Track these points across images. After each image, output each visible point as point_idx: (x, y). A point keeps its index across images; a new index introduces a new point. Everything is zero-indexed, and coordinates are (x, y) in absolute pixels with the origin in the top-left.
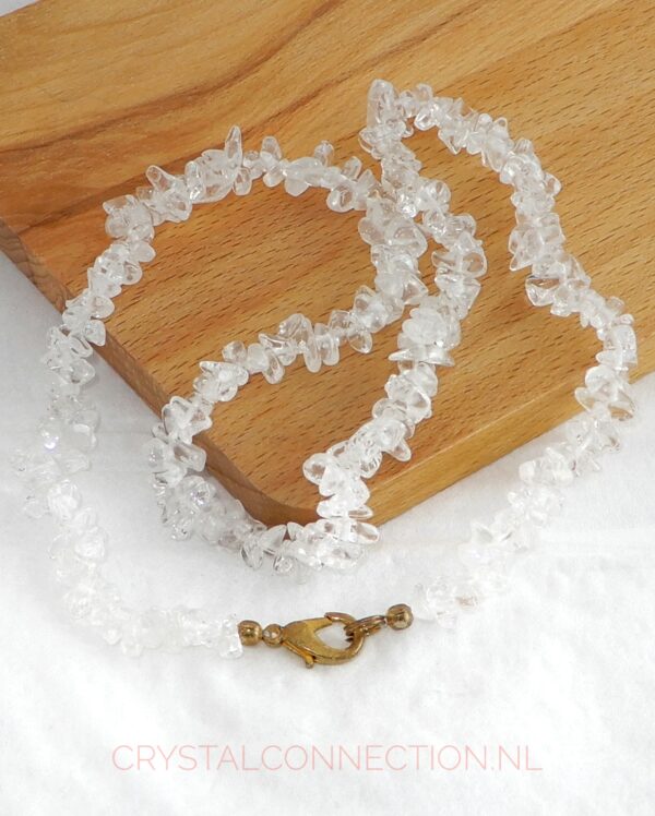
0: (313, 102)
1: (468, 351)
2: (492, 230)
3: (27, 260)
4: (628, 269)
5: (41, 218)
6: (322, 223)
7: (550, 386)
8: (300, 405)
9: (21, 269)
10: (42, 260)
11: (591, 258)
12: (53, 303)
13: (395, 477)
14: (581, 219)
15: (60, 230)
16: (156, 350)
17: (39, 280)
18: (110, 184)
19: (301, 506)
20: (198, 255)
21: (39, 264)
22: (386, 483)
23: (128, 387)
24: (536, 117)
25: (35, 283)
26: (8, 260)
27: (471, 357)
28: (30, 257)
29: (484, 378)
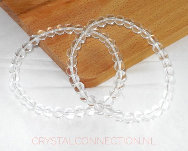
1: (123, 43)
2: (129, 14)
3: (19, 21)
4: (160, 24)
5: (23, 11)
6: (89, 13)
7: (142, 51)
9: (18, 24)
10: (23, 21)
11: (151, 21)
12: (26, 31)
13: (106, 71)
14: (149, 12)
15: (27, 14)
16: (50, 42)
19: (84, 78)
20: (60, 20)
22: (104, 73)
25: (21, 27)
26: (15, 22)
28: (20, 21)
29: (126, 49)
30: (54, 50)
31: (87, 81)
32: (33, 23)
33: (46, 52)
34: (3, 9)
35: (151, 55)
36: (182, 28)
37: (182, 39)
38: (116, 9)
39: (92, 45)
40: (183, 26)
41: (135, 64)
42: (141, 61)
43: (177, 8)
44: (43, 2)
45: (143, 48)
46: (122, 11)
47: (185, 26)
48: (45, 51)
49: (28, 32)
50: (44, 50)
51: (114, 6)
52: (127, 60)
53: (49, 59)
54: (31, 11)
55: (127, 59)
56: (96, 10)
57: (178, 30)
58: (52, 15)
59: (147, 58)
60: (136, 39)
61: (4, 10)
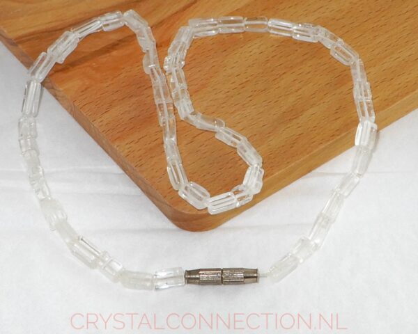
0: (194, 6)
1: (270, 134)
2: (283, 72)
6: (198, 69)
7: (310, 152)
8: (189, 162)
9: (51, 93)
10: (61, 89)
11: (331, 86)
12: (67, 109)
15: (70, 74)
16: (118, 135)
17: (59, 98)
18: (93, 50)
19: (190, 213)
20: (138, 86)
21: (59, 91)
23: (104, 152)
24: (305, 13)
27: (272, 138)
28: (55, 87)
29: (279, 148)
30: (127, 151)
31: (196, 219)
32: (81, 94)
33: (109, 155)
34: (19, 59)
35: (331, 159)
36: (395, 102)
37: (395, 124)
38: (256, 60)
39: (206, 141)
40: (398, 96)
41: (297, 179)
42: (309, 172)
43: (385, 57)
44: (103, 46)
45: (312, 145)
46: (269, 65)
47: (402, 96)
48: (107, 152)
49: (71, 110)
50: (105, 150)
51: (251, 53)
52: (280, 172)
53: (116, 169)
54: (78, 67)
55: (279, 170)
56: (214, 64)
57: (388, 105)
58: (122, 76)
59: (323, 166)
60: (299, 125)
61: (22, 62)
